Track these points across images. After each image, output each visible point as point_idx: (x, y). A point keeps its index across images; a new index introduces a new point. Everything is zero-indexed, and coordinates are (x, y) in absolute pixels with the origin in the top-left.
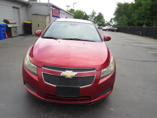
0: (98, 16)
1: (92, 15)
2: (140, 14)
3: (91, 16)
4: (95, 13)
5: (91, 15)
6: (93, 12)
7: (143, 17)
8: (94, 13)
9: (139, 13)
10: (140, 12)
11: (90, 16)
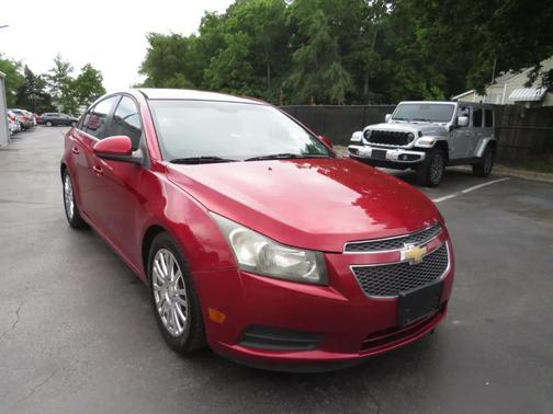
0: (82, 79)
1: (59, 76)
2: (226, 69)
3: (54, 79)
4: (66, 66)
5: (53, 74)
6: (58, 64)
7: (237, 79)
8: (62, 69)
9: (222, 69)
10: (225, 66)
11: (50, 78)
